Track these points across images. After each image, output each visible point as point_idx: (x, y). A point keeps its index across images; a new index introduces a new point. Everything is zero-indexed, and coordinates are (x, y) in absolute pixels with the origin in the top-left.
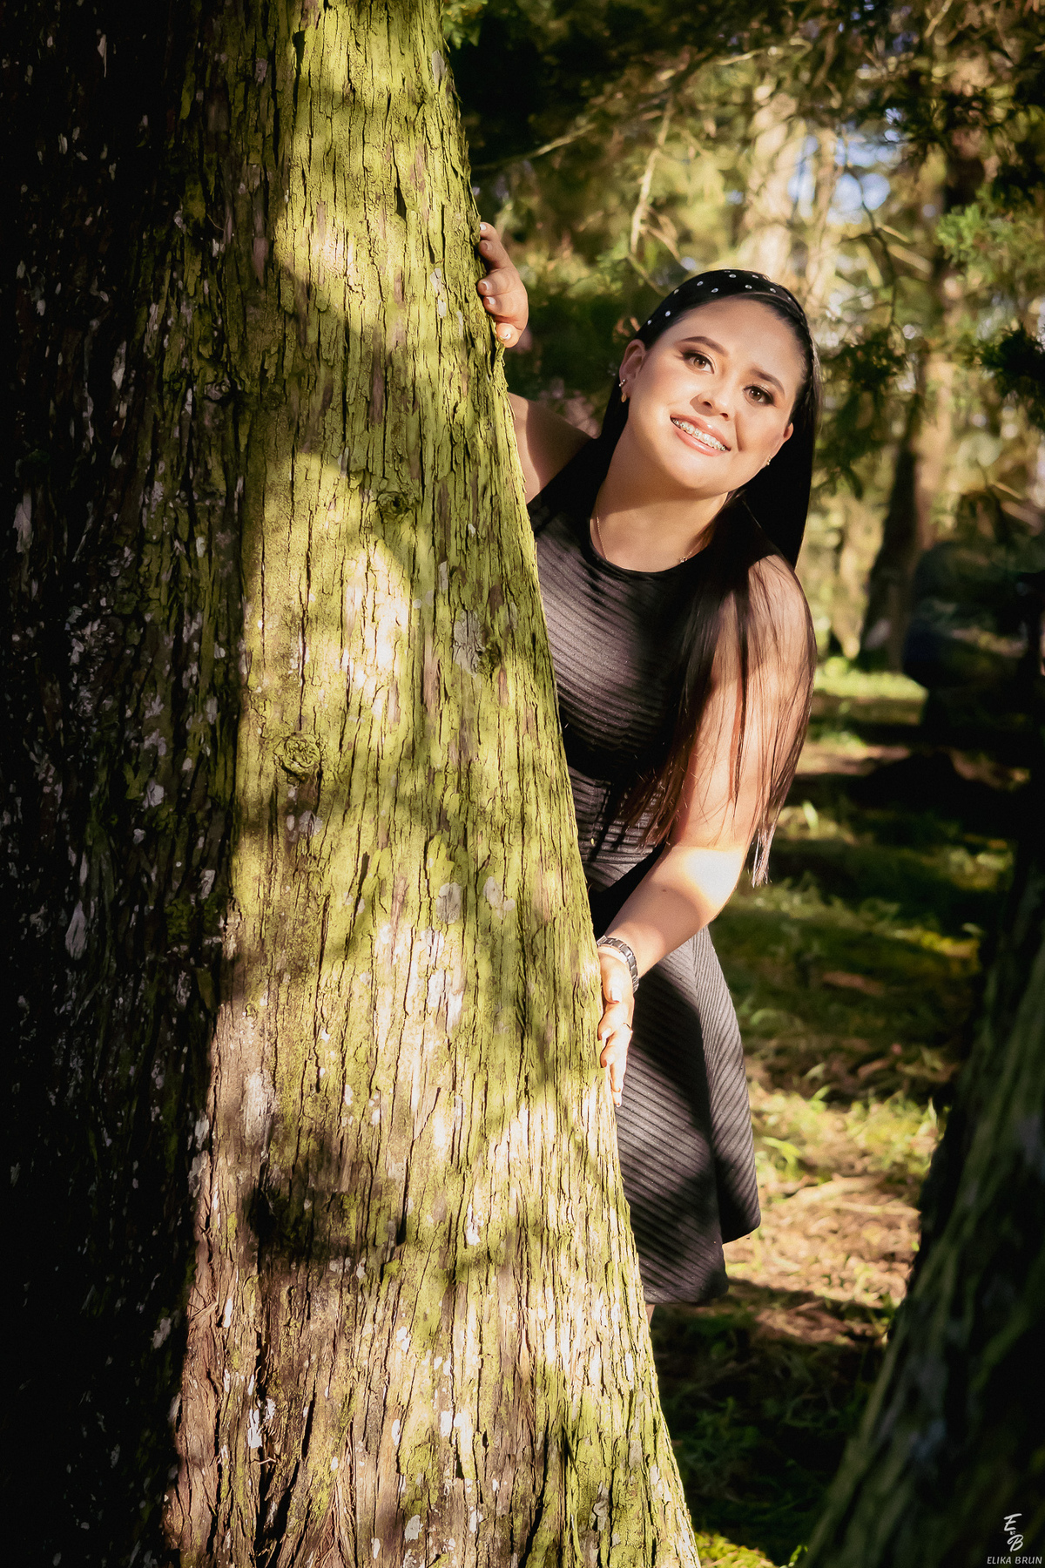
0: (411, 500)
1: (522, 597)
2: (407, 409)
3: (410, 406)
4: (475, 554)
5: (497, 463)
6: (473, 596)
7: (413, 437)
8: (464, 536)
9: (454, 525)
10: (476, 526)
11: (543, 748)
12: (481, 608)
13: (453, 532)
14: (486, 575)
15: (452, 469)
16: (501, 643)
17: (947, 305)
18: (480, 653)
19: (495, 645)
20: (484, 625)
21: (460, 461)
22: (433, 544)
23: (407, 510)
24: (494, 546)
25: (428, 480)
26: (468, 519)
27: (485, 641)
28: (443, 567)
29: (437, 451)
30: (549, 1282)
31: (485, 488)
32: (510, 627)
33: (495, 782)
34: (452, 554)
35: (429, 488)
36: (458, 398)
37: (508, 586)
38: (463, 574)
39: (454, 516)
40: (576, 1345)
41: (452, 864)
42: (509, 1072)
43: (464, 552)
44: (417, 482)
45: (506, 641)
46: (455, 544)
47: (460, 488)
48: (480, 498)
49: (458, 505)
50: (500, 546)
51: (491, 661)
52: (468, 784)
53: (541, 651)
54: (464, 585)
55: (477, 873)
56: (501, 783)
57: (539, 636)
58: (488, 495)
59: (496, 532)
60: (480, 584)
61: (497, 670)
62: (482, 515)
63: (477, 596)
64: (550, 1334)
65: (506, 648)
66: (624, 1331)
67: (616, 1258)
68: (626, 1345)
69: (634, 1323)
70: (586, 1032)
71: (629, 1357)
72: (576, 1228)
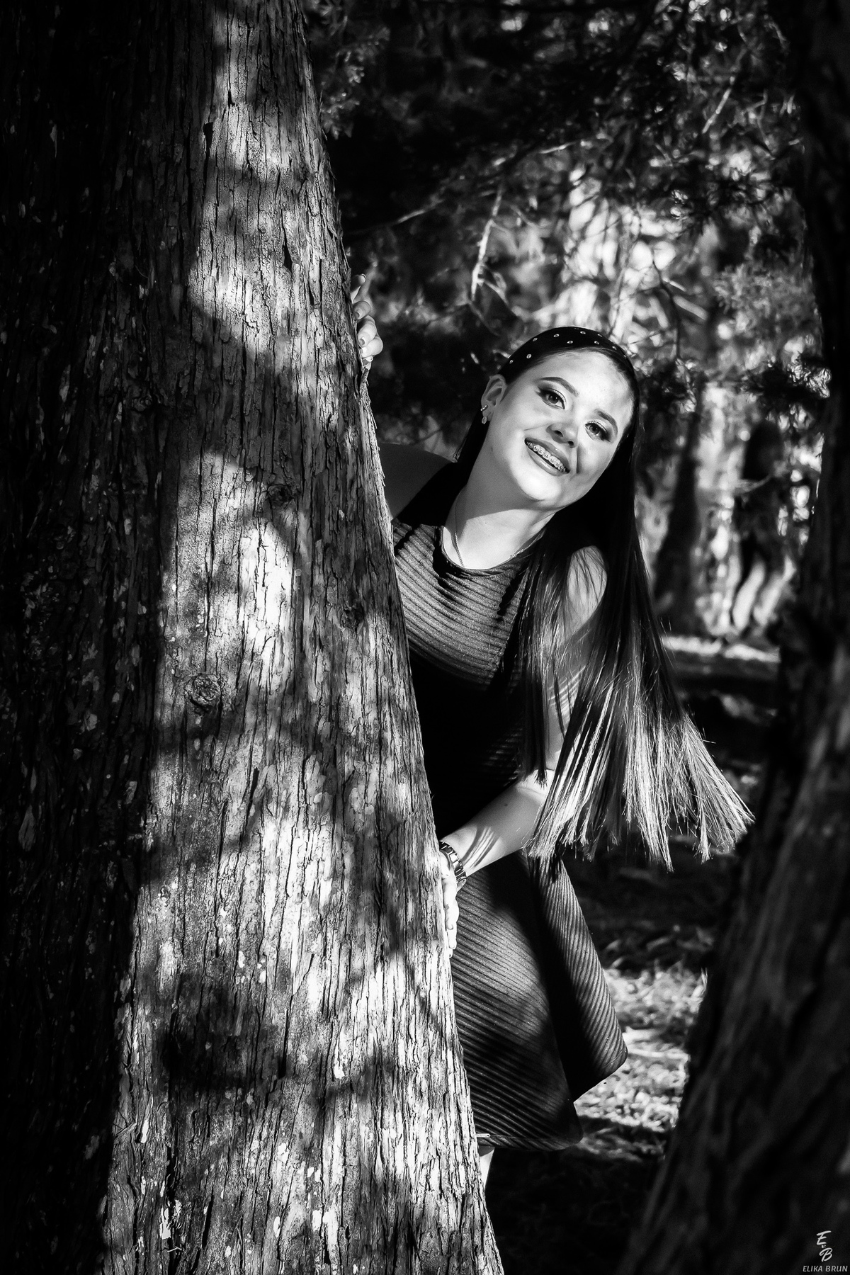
0: (294, 491)
1: (381, 568)
2: (291, 419)
3: (293, 417)
4: (344, 534)
5: (362, 462)
6: (342, 567)
7: (295, 441)
8: (335, 519)
9: (328, 511)
10: (345, 512)
11: (397, 687)
12: (348, 576)
13: (326, 516)
14: (352, 550)
15: (326, 467)
16: (364, 605)
17: (719, 344)
18: (347, 612)
19: (359, 605)
20: (351, 590)
21: (333, 460)
22: (311, 526)
23: (291, 499)
24: (359, 527)
25: (308, 475)
26: (339, 506)
27: (351, 603)
28: (319, 543)
29: (315, 452)
30: (399, 1107)
31: (352, 482)
32: (371, 592)
33: (358, 713)
34: (326, 534)
35: (308, 482)
36: (331, 411)
37: (369, 559)
38: (335, 550)
39: (328, 504)
40: (420, 1158)
41: (323, 778)
42: (368, 943)
43: (335, 533)
44: (299, 477)
45: (368, 603)
46: (328, 526)
47: (333, 482)
48: (348, 490)
49: (331, 494)
50: (364, 527)
51: (356, 618)
52: (337, 715)
53: (396, 610)
54: (335, 558)
55: (344, 785)
56: (364, 715)
57: (394, 598)
58: (355, 487)
59: (361, 517)
60: (347, 557)
61: (361, 625)
62: (350, 503)
63: (345, 566)
64: (399, 1148)
65: (368, 607)
66: (458, 1147)
67: (452, 1089)
68: (460, 1159)
69: (466, 1141)
70: (429, 911)
71: (462, 1168)
72: (421, 1066)
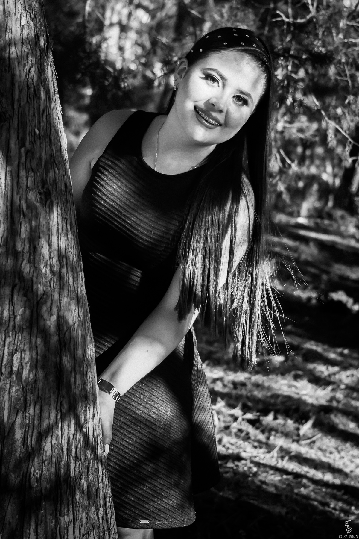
0: (7, 116)
1: (60, 165)
2: (5, 70)
3: (7, 69)
4: (38, 144)
5: (50, 99)
6: (37, 165)
7: (8, 84)
8: (33, 134)
9: (29, 129)
10: (39, 130)
11: (70, 240)
12: (41, 171)
13: (28, 132)
14: (43, 154)
15: (27, 101)
16: (50, 188)
18: (40, 193)
19: (48, 189)
20: (42, 179)
21: (32, 97)
22: (18, 138)
23: (5, 121)
24: (47, 140)
25: (16, 106)
26: (35, 126)
27: (43, 187)
28: (23, 150)
29: (20, 92)
30: (70, 502)
31: (43, 111)
32: (55, 180)
33: (47, 257)
34: (27, 144)
35: (16, 112)
36: (31, 65)
37: (54, 160)
38: (33, 154)
39: (28, 125)
40: (82, 530)
41: (25, 298)
42: (52, 402)
43: (33, 143)
44: (10, 107)
45: (53, 188)
46: (28, 138)
47: (31, 111)
48: (41, 116)
49: (31, 119)
50: (50, 140)
51: (46, 197)
52: (34, 258)
53: (69, 192)
54: (33, 159)
55: (38, 303)
56: (50, 258)
57: (68, 185)
58: (45, 114)
59: (49, 133)
60: (40, 158)
61: (48, 202)
62: (42, 124)
63: (39, 164)
64: (71, 528)
65: (53, 190)
66: (105, 521)
67: (101, 486)
68: (106, 528)
69: (109, 515)
70: (88, 378)
71: (107, 533)
72: (84, 475)
